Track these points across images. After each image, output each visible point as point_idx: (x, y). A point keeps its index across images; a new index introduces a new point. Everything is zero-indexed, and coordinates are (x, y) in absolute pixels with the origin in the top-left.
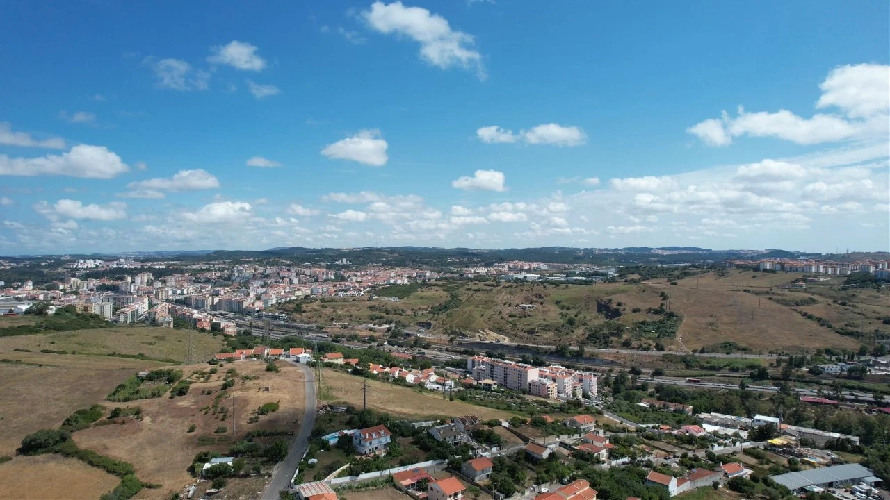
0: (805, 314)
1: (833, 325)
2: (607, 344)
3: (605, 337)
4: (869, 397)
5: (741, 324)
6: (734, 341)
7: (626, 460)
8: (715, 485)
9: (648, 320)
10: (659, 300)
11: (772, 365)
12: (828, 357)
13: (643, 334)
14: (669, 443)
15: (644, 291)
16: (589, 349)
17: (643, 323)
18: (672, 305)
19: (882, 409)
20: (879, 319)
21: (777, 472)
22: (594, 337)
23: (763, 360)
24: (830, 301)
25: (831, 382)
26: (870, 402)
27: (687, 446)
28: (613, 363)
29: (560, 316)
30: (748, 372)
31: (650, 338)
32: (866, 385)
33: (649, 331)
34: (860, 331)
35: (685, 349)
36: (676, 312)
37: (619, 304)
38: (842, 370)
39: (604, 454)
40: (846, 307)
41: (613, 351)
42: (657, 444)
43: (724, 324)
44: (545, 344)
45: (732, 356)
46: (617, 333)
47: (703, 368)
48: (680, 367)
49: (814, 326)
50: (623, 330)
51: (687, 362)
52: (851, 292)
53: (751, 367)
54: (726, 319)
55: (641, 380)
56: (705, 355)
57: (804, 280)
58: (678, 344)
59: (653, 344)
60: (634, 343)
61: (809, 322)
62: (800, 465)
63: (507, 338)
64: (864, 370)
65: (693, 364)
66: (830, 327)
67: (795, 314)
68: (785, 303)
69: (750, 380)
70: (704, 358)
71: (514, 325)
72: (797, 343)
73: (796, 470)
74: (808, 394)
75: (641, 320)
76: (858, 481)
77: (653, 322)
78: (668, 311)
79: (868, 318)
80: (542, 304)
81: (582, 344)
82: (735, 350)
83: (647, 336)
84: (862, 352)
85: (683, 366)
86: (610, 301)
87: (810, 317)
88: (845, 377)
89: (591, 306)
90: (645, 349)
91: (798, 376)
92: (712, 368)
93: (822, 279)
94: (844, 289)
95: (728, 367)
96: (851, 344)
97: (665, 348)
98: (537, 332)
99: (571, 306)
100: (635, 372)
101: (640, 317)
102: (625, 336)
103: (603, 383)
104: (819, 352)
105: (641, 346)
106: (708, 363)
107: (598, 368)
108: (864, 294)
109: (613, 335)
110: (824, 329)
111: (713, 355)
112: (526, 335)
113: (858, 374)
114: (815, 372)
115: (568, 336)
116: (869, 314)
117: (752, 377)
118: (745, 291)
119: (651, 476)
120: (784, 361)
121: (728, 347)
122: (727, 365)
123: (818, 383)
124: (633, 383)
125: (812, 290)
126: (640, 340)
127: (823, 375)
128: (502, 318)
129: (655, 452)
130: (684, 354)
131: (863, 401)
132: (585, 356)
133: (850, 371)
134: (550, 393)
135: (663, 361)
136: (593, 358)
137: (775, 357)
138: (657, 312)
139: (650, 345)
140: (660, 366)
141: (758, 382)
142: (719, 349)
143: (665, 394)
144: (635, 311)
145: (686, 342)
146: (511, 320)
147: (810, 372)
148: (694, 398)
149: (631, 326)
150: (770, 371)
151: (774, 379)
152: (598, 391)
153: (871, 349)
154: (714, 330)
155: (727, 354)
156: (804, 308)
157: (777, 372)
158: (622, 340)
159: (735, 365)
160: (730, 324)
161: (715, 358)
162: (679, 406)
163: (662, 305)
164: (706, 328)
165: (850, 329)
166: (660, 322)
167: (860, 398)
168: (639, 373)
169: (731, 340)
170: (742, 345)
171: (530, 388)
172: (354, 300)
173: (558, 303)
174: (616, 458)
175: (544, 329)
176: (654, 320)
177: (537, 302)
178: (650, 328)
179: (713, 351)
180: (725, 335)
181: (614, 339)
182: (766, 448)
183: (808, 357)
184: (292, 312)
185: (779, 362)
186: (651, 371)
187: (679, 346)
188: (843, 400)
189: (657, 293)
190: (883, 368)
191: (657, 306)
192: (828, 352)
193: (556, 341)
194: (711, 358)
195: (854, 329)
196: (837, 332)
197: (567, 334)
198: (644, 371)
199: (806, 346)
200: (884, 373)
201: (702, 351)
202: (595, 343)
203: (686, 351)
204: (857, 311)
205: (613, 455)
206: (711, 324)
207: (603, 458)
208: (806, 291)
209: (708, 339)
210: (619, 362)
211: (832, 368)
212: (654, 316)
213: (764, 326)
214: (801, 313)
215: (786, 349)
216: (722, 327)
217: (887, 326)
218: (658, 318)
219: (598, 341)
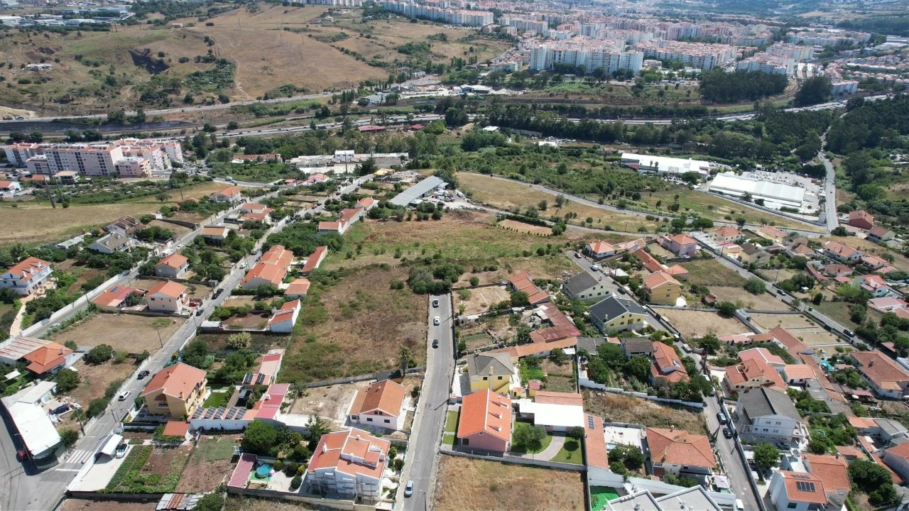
0: (342, 50)
1: (367, 58)
2: (167, 104)
3: (161, 95)
4: (402, 118)
5: (293, 65)
6: (291, 83)
7: (287, 218)
8: (361, 219)
9: (201, 71)
10: (205, 46)
11: (329, 102)
12: (369, 88)
13: (202, 87)
14: (306, 195)
15: (184, 37)
16: (150, 113)
17: (197, 74)
18: (221, 51)
19: (414, 127)
20: (395, 49)
21: (391, 196)
22: (148, 98)
23: (322, 98)
24: (358, 34)
25: (376, 110)
26: (405, 123)
27: (319, 193)
28: (181, 123)
29: (92, 75)
30: (312, 113)
31: (210, 91)
32: (400, 109)
33: (206, 83)
34: (385, 61)
35: (249, 97)
36: (228, 59)
37: (161, 55)
38: (382, 99)
39: (268, 219)
40: (371, 40)
41: (178, 110)
42: (299, 197)
43: (277, 66)
44: (90, 114)
45: (294, 98)
46: (173, 90)
47: (272, 114)
48: (251, 117)
49: (351, 59)
50: (178, 86)
51: (255, 111)
52: (370, 24)
53: (314, 107)
54: (278, 62)
55: (220, 136)
56: (270, 101)
57: (330, 13)
58: (240, 94)
59: (216, 97)
60: (197, 99)
61: (347, 57)
62: (403, 187)
63: (31, 113)
64: (396, 97)
65: (263, 112)
66: (364, 60)
67: (334, 49)
68: (324, 40)
69: (316, 120)
70: (270, 105)
71: (34, 95)
72: (344, 79)
73: (401, 191)
74: (363, 123)
75: (194, 71)
76: (436, 189)
77: (207, 72)
78: (219, 58)
79: (388, 49)
80: (57, 61)
81: (139, 107)
82: (294, 93)
83: (207, 87)
84: (391, 81)
85: (253, 115)
86: (149, 51)
87: (347, 52)
88: (385, 105)
89: (124, 59)
90: (209, 104)
91: (353, 110)
92: (281, 113)
93: (344, 12)
94: (364, 21)
95: (295, 110)
96: (382, 75)
97: (230, 100)
98: (73, 100)
99: (98, 61)
100: (210, 129)
101: (192, 68)
102: (184, 93)
103: (186, 147)
104: (362, 85)
105: (205, 100)
106: (275, 108)
107: (168, 131)
108: (379, 25)
109: (170, 92)
110: (359, 62)
111: (277, 100)
112: (59, 105)
113: (392, 100)
114: (363, 103)
115: (117, 100)
116: (388, 45)
117: (318, 116)
118: (285, 29)
119: (321, 226)
120: (339, 97)
121: (288, 90)
122: (293, 108)
123: (368, 113)
124: (213, 141)
125: (341, 24)
126: (201, 94)
127: (370, 105)
128: (9, 86)
129: (303, 205)
130: (251, 103)
131: (401, 123)
132: (147, 121)
133: (387, 98)
135: (233, 113)
136: (157, 121)
137: (330, 95)
138: (207, 60)
139: (213, 98)
140: (232, 118)
141: (323, 120)
142: (281, 93)
143: (251, 147)
144: (183, 61)
145: (247, 90)
146: (25, 87)
147: (360, 104)
148: (277, 146)
149: (186, 80)
150: (330, 108)
151: (336, 115)
152: (184, 157)
153: (396, 77)
154: (271, 74)
155: (289, 97)
156: (340, 44)
157: (337, 107)
158: (183, 97)
159: (299, 107)
160: (282, 66)
161: (280, 102)
162: (271, 157)
163: (210, 51)
164: (262, 73)
165: (378, 60)
166: (215, 71)
167: (399, 121)
168: (213, 130)
169: (289, 83)
170: (300, 86)
171: (118, 170)
173: (78, 58)
174: (279, 219)
175: (80, 95)
176: (207, 69)
177: (49, 59)
178: (207, 79)
179: (276, 96)
180: (283, 78)
181: (173, 96)
182: (374, 180)
183: (356, 90)
185: (335, 98)
186: (225, 126)
188: (388, 124)
189: (200, 38)
190: (407, 93)
191: (205, 54)
192: (368, 84)
193: (103, 108)
194: (277, 103)
195: (381, 60)
196: (370, 65)
197: (113, 97)
198: (218, 127)
199: (351, 80)
200: (408, 97)
201: (266, 98)
202: (152, 104)
203: (250, 100)
204: (379, 42)
205: (276, 217)
206: (265, 68)
207: (269, 223)
208: (335, 25)
209: (268, 85)
210: (188, 121)
211: (375, 98)
212: (206, 64)
213: (313, 65)
214: (338, 48)
215: (336, 85)
216: (276, 70)
217: (402, 55)
218: (211, 67)
219: (155, 101)
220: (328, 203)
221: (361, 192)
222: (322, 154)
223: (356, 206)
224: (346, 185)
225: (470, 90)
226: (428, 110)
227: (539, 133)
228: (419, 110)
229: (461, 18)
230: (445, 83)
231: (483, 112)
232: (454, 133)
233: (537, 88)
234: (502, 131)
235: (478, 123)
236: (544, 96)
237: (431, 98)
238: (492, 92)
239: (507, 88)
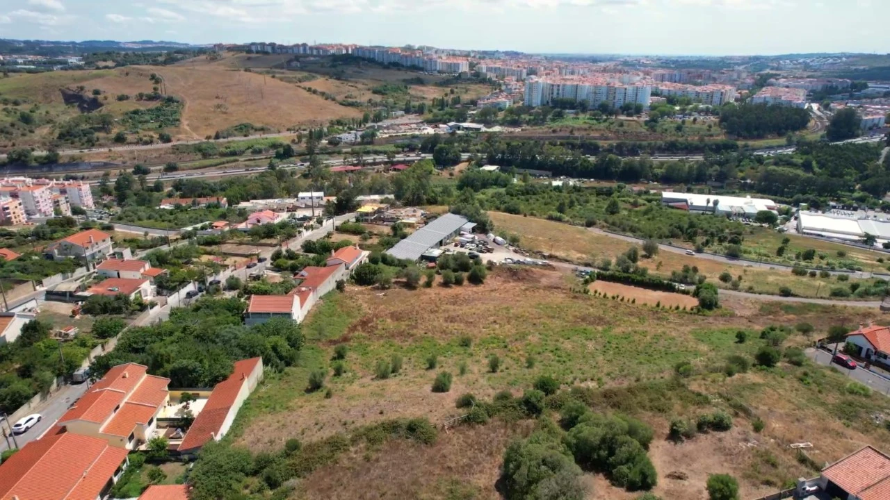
0: (309, 90)
1: (336, 98)
2: (91, 143)
3: (85, 133)
4: (383, 158)
5: (252, 103)
6: (248, 122)
7: (191, 287)
8: (340, 286)
9: (142, 108)
10: (151, 84)
11: (293, 141)
12: (341, 128)
13: (140, 125)
14: (241, 244)
16: (65, 153)
17: (136, 112)
18: (167, 89)
19: (397, 167)
20: (369, 90)
21: (390, 245)
22: (67, 136)
23: (285, 138)
24: (326, 77)
25: (349, 150)
26: (386, 163)
27: (263, 241)
28: (106, 165)
29: (5, 113)
30: (272, 153)
31: (149, 129)
32: (377, 148)
33: (147, 122)
34: (359, 101)
35: (195, 136)
36: (175, 97)
37: (97, 92)
38: (356, 138)
39: (148, 290)
41: (105, 150)
42: (226, 248)
43: (233, 104)
45: (251, 137)
46: (103, 128)
47: (223, 155)
48: (197, 157)
49: (320, 100)
50: (110, 123)
51: (202, 151)
52: (339, 69)
53: (274, 146)
54: (235, 100)
55: (151, 179)
56: (221, 140)
57: (297, 60)
58: (186, 132)
59: (156, 136)
60: (130, 138)
61: (315, 96)
62: (407, 230)
64: (373, 135)
65: (211, 152)
66: (333, 100)
67: (301, 90)
68: (289, 80)
69: (277, 160)
70: (221, 144)
72: (311, 117)
73: (404, 236)
74: (336, 164)
75: (132, 109)
76: (459, 232)
77: (148, 110)
78: (165, 95)
79: (360, 90)
81: (53, 147)
82: (251, 131)
83: (145, 126)
84: (366, 120)
85: (200, 156)
86: (82, 88)
87: (315, 92)
88: (359, 144)
89: (53, 98)
90: (146, 143)
91: (321, 149)
92: (234, 154)
93: (311, 59)
94: (333, 66)
95: (250, 150)
96: (355, 114)
97: (173, 139)
99: (20, 100)
100: (141, 171)
101: (130, 106)
102: (115, 131)
103: (101, 191)
104: (332, 123)
105: (141, 139)
106: (226, 148)
107: (86, 174)
108: (350, 70)
109: (99, 130)
110: (329, 102)
111: (230, 139)
113: (369, 139)
114: (334, 143)
115: (26, 138)
116: (361, 86)
117: (279, 156)
119: (255, 304)
120: (305, 136)
121: (244, 129)
122: (248, 148)
123: (339, 153)
124: (142, 184)
126: (138, 133)
127: (341, 144)
129: (229, 261)
130: (197, 142)
131: (379, 163)
132: (61, 161)
133: (363, 137)
134: (12, 215)
135: (174, 153)
136: (74, 163)
137: (293, 135)
138: (151, 98)
139: (152, 137)
140: (172, 158)
141: (284, 161)
142: (236, 133)
143: (186, 190)
144: (121, 98)
145: (195, 129)
147: (330, 143)
148: (223, 189)
149: (121, 117)
150: (294, 147)
151: (300, 155)
152: (95, 203)
153: (371, 116)
154: (225, 113)
155: (245, 136)
156: (307, 84)
157: (303, 146)
158: (113, 135)
159: (257, 147)
160: (240, 104)
161: (233, 142)
162: (213, 200)
163: (155, 89)
164: (214, 112)
165: (350, 100)
166: (158, 109)
167: (377, 161)
168: (146, 172)
169: (245, 121)
170: (258, 125)
174: (173, 290)
176: (149, 107)
178: (147, 117)
179: (229, 135)
180: (239, 115)
181: (101, 135)
182: (358, 220)
183: (325, 130)
185: (300, 137)
186: (161, 167)
187: (189, 134)
188: (364, 165)
189: (146, 76)
190: (386, 131)
191: (150, 91)
192: (339, 123)
193: (5, 147)
194: (229, 142)
195: (354, 100)
196: (341, 104)
197: (23, 135)
198: (152, 168)
199: (319, 119)
200: (387, 135)
201: (217, 137)
202: (72, 143)
203: (197, 138)
204: (350, 84)
205: (164, 287)
206: (219, 106)
207: (148, 298)
208: (302, 69)
209: (219, 123)
210: (115, 162)
211: (347, 137)
212: (148, 102)
213: (275, 103)
214: (305, 88)
215: (302, 124)
216: (231, 109)
217: (376, 95)
218: (154, 105)
219: (77, 139)
220: (277, 256)
221: (337, 238)
222: (282, 197)
223: (330, 261)
224: (312, 227)
225: (459, 128)
226: (412, 149)
227: (548, 173)
228: (400, 149)
229: (436, 65)
230: (429, 122)
231: (478, 151)
232: (445, 174)
233: (536, 124)
234: (502, 170)
235: (473, 162)
236: (546, 133)
237: (414, 137)
238: (484, 129)
239: (501, 125)
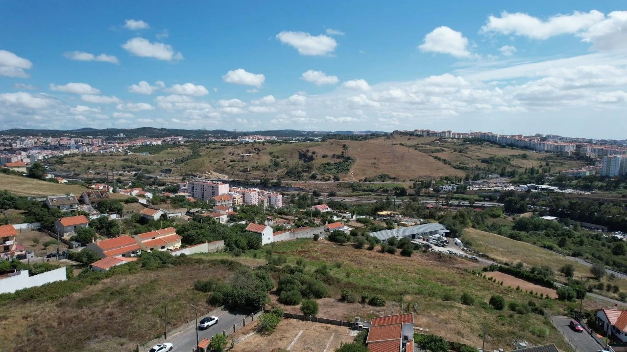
0: (436, 158)
1: (452, 164)
2: (299, 178)
3: (298, 173)
4: (467, 203)
5: (394, 163)
6: (388, 173)
9: (332, 162)
10: (342, 149)
11: (410, 187)
12: (446, 182)
13: (327, 171)
15: (332, 144)
16: (285, 181)
17: (328, 164)
18: (349, 153)
19: (473, 210)
20: (479, 160)
21: (374, 230)
22: (290, 173)
23: (406, 185)
24: (452, 151)
25: (445, 195)
26: (467, 206)
28: (301, 189)
29: (270, 161)
30: (394, 192)
31: (331, 173)
32: (465, 196)
33: (332, 169)
34: (468, 166)
36: (352, 157)
37: (314, 153)
38: (453, 189)
39: (223, 219)
40: (461, 154)
41: (304, 182)
43: (383, 163)
44: (254, 179)
45: (385, 182)
46: (308, 171)
47: (364, 191)
48: (349, 191)
49: (441, 164)
50: (312, 168)
51: (353, 187)
52: (466, 146)
53: (397, 189)
56: (367, 183)
57: (440, 140)
59: (332, 177)
60: (319, 177)
61: (438, 162)
62: (395, 226)
63: (227, 176)
64: (465, 188)
65: (358, 188)
66: (450, 164)
67: (431, 158)
68: (425, 151)
69: (394, 196)
70: (366, 185)
71: (233, 167)
72: (429, 174)
73: (391, 229)
74: (430, 203)
76: (433, 233)
77: (335, 163)
78: (346, 156)
79: (473, 159)
80: (258, 154)
81: (280, 178)
82: (387, 179)
83: (329, 172)
84: (467, 178)
85: (351, 190)
86: (308, 151)
87: (439, 159)
88: (455, 193)
89: (294, 155)
90: (326, 180)
91: (426, 193)
92: (370, 191)
93: (450, 140)
94: (462, 145)
95: (382, 190)
96: (461, 174)
97: (340, 179)
98: (249, 171)
99: (280, 156)
100: (316, 194)
101: (326, 161)
102: (313, 173)
104: (441, 178)
105: (324, 178)
106: (367, 187)
107: (290, 193)
108: (473, 147)
109: (306, 172)
110: (446, 165)
111: (372, 182)
112: (242, 173)
113: (462, 190)
114: (437, 191)
116: (474, 157)
117: (396, 194)
118: (401, 144)
120: (418, 185)
121: (383, 177)
122: (381, 188)
123: (437, 197)
124: (312, 201)
125: (443, 146)
126: (324, 174)
127: (441, 192)
128: (225, 163)
130: (353, 182)
131: (462, 206)
132: (281, 185)
133: (458, 188)
135: (337, 187)
136: (287, 187)
137: (413, 183)
138: (339, 157)
139: (330, 177)
140: (335, 189)
141: (399, 198)
142: (378, 179)
144: (324, 157)
145: (355, 175)
146: (231, 163)
147: (434, 190)
149: (319, 166)
150: (409, 191)
151: (410, 195)
153: (472, 176)
154: (375, 168)
155: (382, 181)
156: (435, 154)
157: (414, 191)
158: (311, 175)
159: (385, 188)
160: (387, 164)
161: (374, 184)
163: (343, 152)
164: (370, 167)
165: (462, 165)
166: (340, 163)
167: (461, 204)
168: (319, 195)
169: (386, 173)
170: (393, 176)
172: (111, 155)
173: (271, 154)
175: (255, 170)
177: (254, 152)
178: (332, 167)
179: (373, 180)
180: (384, 170)
181: (305, 174)
183: (434, 182)
184: (54, 164)
185: (415, 185)
186: (326, 194)
187: (352, 176)
188: (450, 206)
189: (341, 145)
190: (477, 186)
191: (340, 153)
192: (446, 178)
193: (262, 176)
194: (371, 184)
195: (464, 166)
196: (454, 167)
197: (272, 172)
198: (322, 194)
199: (434, 175)
200: (477, 189)
201: (365, 180)
202: (290, 177)
203: (355, 180)
204: (468, 156)
206: (374, 164)
208: (440, 146)
209: (371, 173)
210: (306, 189)
211: (447, 187)
212: (337, 159)
213: (408, 164)
214: (433, 157)
215: (421, 177)
216: (381, 165)
217: (484, 164)
218: (338, 161)
219: (293, 175)
225: (536, 188)
226: (491, 199)
227: (603, 227)
228: (482, 198)
230: (514, 183)
231: (543, 205)
232: (510, 219)
233: (607, 190)
234: (560, 221)
235: (537, 213)
236: (616, 197)
237: (496, 191)
238: (556, 189)
239: (574, 188)
